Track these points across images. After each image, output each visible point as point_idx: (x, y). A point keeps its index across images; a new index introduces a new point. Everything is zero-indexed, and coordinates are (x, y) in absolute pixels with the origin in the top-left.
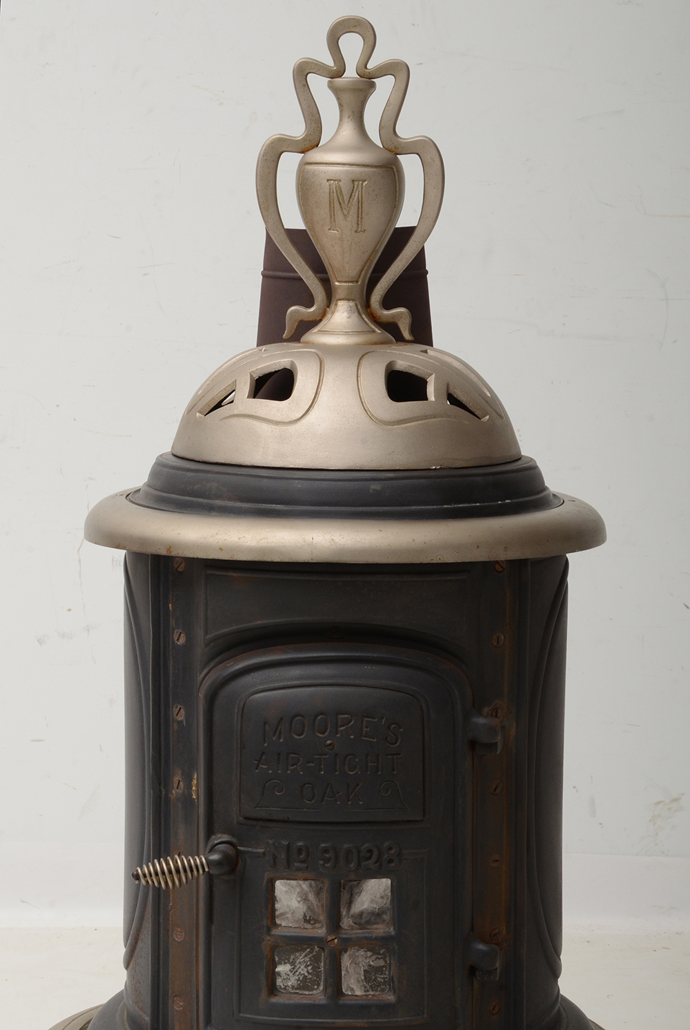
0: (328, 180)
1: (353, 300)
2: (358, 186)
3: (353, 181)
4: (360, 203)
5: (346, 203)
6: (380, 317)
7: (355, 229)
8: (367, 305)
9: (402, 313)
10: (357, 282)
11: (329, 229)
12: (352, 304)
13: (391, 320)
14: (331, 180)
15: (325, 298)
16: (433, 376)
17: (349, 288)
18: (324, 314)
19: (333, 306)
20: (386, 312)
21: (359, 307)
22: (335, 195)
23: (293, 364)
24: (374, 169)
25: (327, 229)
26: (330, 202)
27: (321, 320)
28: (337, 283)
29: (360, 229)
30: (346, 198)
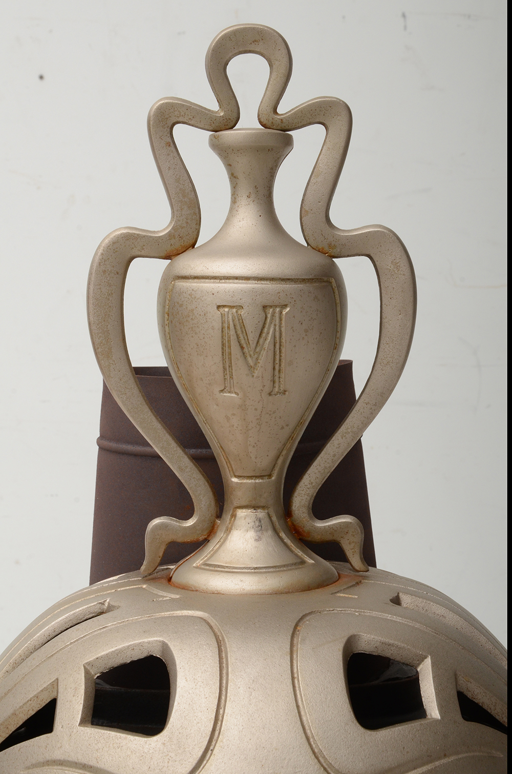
0: (219, 307)
1: (263, 507)
2: (273, 315)
3: (265, 307)
4: (277, 345)
5: (253, 345)
6: (309, 533)
7: (267, 389)
8: (287, 512)
9: (347, 524)
10: (270, 476)
11: (222, 391)
12: (261, 514)
13: (328, 537)
14: (224, 306)
15: (213, 503)
16: (428, 662)
17: (255, 487)
18: (211, 531)
19: (227, 517)
20: (320, 524)
21: (274, 519)
22: (232, 332)
23: (165, 647)
24: (301, 286)
25: (216, 389)
26: (223, 345)
27: (206, 541)
28: (235, 480)
29: (276, 390)
30: (253, 337)
